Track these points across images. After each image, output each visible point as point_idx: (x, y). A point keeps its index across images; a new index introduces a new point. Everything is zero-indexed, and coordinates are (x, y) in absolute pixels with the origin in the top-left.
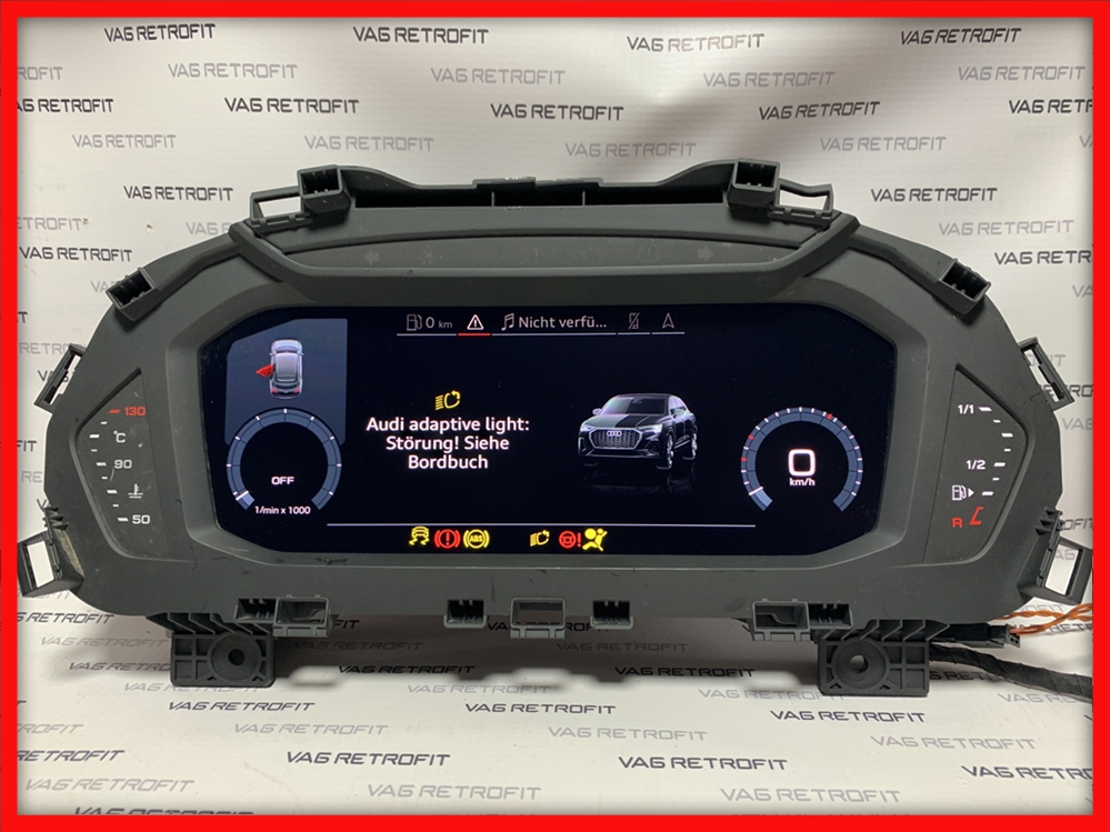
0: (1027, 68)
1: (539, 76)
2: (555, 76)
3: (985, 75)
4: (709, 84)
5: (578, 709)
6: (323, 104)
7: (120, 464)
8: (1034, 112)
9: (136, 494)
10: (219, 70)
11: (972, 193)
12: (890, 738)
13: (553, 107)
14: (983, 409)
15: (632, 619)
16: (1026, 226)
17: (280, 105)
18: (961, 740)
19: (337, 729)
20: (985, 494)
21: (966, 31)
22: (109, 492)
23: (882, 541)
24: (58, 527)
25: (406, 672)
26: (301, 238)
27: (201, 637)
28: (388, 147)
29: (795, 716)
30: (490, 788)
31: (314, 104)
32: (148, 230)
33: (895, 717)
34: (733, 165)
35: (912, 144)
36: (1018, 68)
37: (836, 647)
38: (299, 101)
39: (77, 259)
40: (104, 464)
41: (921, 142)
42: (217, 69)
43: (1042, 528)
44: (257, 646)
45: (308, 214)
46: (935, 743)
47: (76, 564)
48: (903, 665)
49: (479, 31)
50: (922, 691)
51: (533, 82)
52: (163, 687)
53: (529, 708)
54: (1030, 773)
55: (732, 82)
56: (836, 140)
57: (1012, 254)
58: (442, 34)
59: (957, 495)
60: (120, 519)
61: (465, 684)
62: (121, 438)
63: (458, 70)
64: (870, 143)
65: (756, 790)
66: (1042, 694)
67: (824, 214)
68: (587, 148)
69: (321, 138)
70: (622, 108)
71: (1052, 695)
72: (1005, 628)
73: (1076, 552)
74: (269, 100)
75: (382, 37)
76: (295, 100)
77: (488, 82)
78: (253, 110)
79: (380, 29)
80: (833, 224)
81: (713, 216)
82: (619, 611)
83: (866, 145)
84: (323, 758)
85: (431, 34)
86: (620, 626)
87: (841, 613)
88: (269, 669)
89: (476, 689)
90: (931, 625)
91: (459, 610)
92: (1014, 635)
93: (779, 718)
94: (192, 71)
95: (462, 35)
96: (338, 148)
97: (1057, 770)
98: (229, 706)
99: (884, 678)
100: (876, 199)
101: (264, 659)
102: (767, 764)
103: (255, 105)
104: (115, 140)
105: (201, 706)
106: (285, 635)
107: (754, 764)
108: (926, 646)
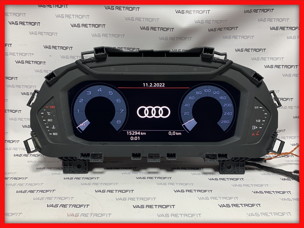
0: (275, 19)
1: (153, 20)
2: (157, 20)
3: (264, 20)
4: (196, 23)
5: (163, 178)
6: (96, 25)
7: (49, 120)
8: (276, 30)
9: (54, 128)
10: (69, 16)
11: (260, 50)
12: (236, 185)
13: (156, 28)
14: (260, 108)
15: (176, 157)
16: (272, 59)
17: (85, 25)
18: (252, 185)
19: (106, 184)
20: (260, 128)
21: (260, 10)
22: (47, 127)
23: (235, 139)
24: (35, 136)
25: (120, 169)
26: (94, 64)
27: (70, 162)
28: (113, 37)
29: (214, 180)
30: (144, 198)
31: (94, 25)
32: (50, 57)
33: (237, 179)
34: (203, 48)
35: (246, 37)
36: (273, 19)
37: (224, 163)
38: (90, 25)
39: (31, 64)
40: (45, 120)
41: (248, 37)
42: (68, 16)
43: (273, 136)
44: (84, 164)
45: (96, 58)
46: (246, 186)
47: (40, 145)
48: (239, 167)
49: (137, 8)
50: (243, 173)
51: (151, 21)
52: (61, 174)
53: (151, 178)
54: (267, 192)
55: (202, 22)
56: (227, 36)
57: (268, 65)
58: (128, 9)
59: (253, 128)
60: (50, 134)
61: (135, 172)
62: (49, 114)
63: (132, 18)
64: (235, 37)
65: (206, 197)
66: (271, 173)
67: (225, 61)
68: (165, 38)
69: (96, 34)
70: (174, 28)
71: (273, 173)
72: (263, 158)
73: (280, 142)
74: (82, 24)
75: (112, 9)
76: (89, 24)
77: (139, 21)
78: (78, 27)
79: (112, 7)
80: (227, 63)
81: (197, 60)
82: (173, 155)
83: (234, 37)
84: (104, 191)
85: (125, 8)
86: (173, 159)
87: (225, 156)
88: (87, 169)
89: (138, 173)
90: (246, 158)
91: (134, 155)
92: (265, 160)
93: (210, 180)
94: (62, 16)
95: (133, 9)
96: (100, 37)
97: (273, 192)
98: (79, 179)
99: (235, 170)
100: (236, 51)
101: (86, 167)
102: (208, 191)
103: (78, 26)
104: (41, 33)
105: (72, 178)
106: (93, 162)
107: (205, 191)
108: (245, 163)
